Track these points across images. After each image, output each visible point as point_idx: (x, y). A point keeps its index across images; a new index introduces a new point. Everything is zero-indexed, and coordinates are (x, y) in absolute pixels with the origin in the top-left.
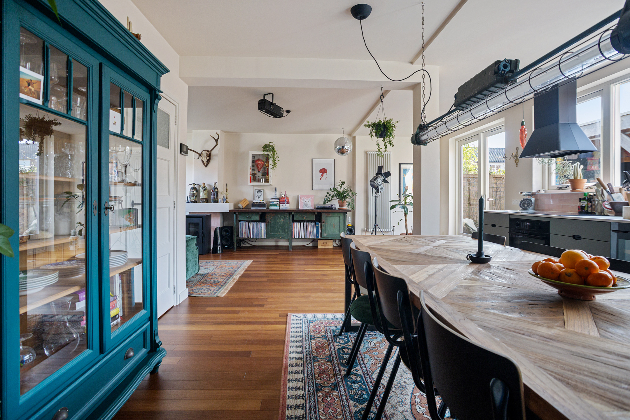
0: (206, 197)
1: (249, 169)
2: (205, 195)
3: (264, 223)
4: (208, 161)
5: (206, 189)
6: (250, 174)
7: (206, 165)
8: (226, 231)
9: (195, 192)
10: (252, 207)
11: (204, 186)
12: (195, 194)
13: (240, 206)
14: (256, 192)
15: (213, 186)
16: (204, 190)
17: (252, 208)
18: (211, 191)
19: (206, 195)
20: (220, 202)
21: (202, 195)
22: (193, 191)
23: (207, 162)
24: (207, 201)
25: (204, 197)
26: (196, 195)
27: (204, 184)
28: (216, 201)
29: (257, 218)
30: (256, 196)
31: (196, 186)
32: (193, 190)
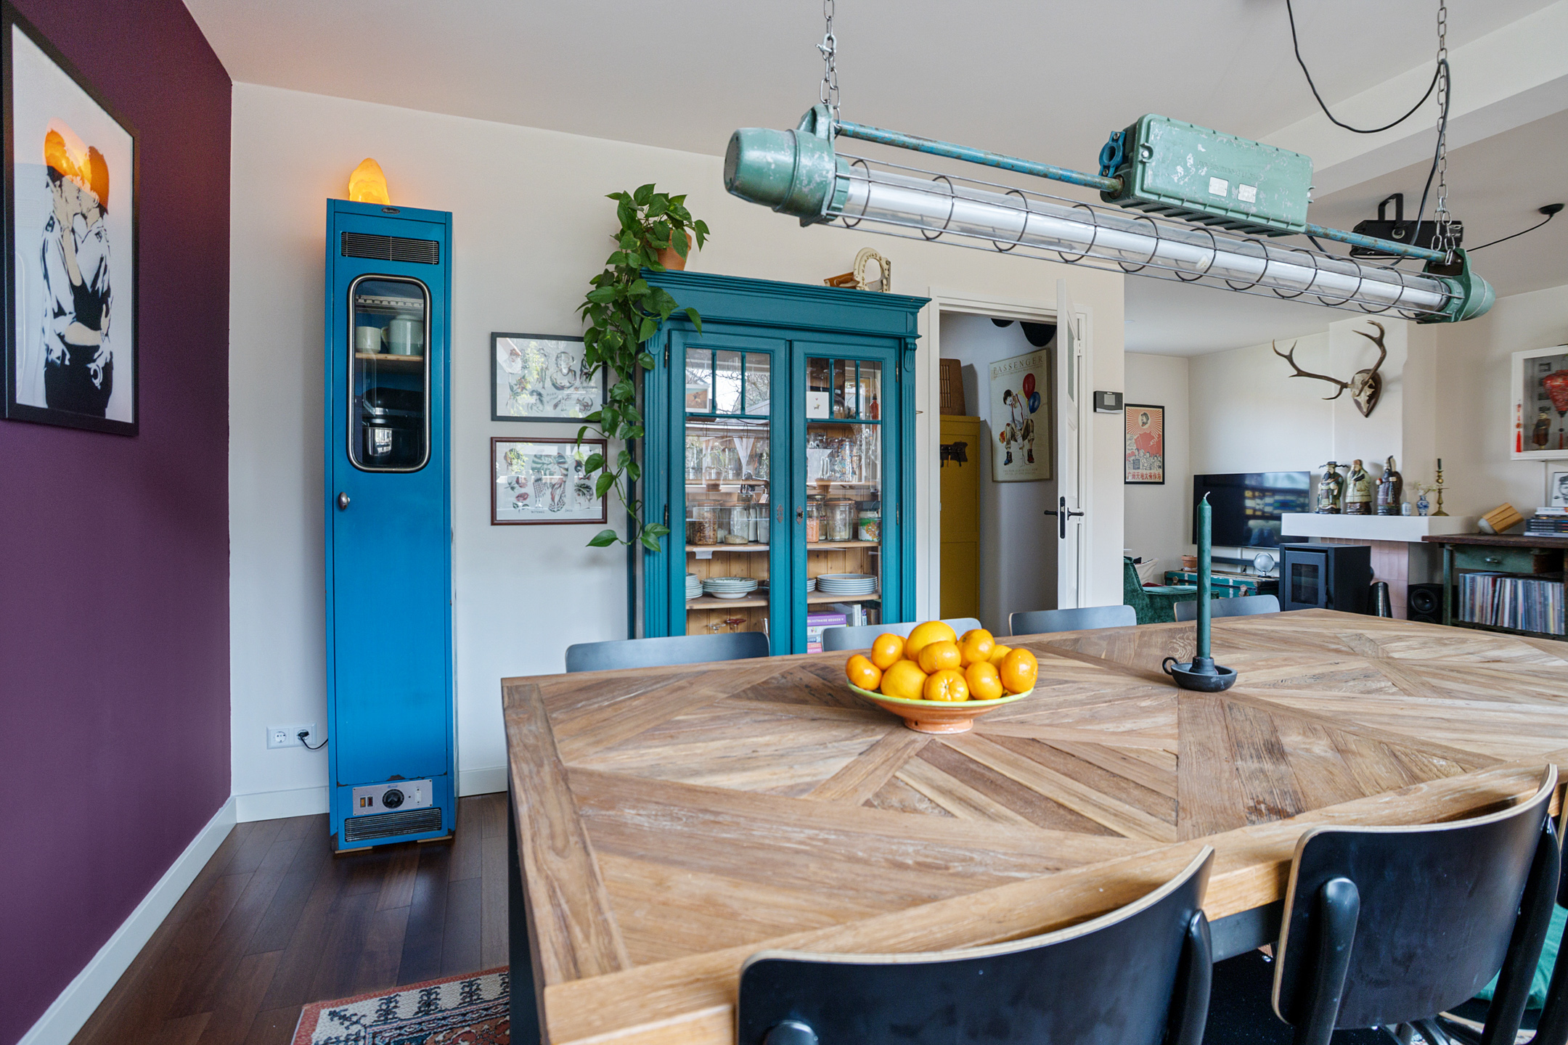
0: (1365, 499)
1: (1513, 409)
2: (1359, 493)
3: (1557, 585)
4: (1374, 399)
5: (1363, 477)
6: (1518, 426)
7: (1365, 410)
8: (1424, 596)
9: (1332, 486)
10: (1529, 530)
11: (1357, 469)
12: (1333, 491)
13: (1483, 523)
14: (1557, 483)
15: (1385, 468)
16: (1357, 480)
17: (1527, 534)
18: (1378, 482)
19: (1362, 493)
20: (1404, 512)
21: (1353, 494)
22: (1329, 484)
23: (1369, 401)
24: (1366, 508)
25: (1357, 499)
26: (1335, 493)
27: (1360, 463)
28: (1394, 510)
29: (1527, 565)
30: (1556, 493)
31: (1338, 470)
32: (1329, 481)
